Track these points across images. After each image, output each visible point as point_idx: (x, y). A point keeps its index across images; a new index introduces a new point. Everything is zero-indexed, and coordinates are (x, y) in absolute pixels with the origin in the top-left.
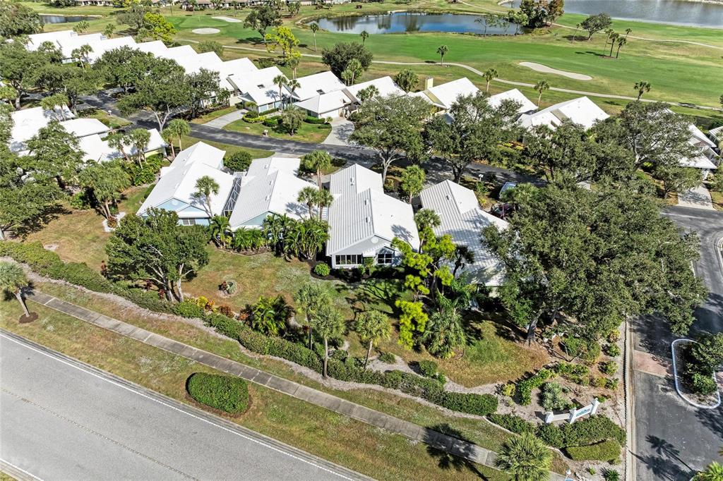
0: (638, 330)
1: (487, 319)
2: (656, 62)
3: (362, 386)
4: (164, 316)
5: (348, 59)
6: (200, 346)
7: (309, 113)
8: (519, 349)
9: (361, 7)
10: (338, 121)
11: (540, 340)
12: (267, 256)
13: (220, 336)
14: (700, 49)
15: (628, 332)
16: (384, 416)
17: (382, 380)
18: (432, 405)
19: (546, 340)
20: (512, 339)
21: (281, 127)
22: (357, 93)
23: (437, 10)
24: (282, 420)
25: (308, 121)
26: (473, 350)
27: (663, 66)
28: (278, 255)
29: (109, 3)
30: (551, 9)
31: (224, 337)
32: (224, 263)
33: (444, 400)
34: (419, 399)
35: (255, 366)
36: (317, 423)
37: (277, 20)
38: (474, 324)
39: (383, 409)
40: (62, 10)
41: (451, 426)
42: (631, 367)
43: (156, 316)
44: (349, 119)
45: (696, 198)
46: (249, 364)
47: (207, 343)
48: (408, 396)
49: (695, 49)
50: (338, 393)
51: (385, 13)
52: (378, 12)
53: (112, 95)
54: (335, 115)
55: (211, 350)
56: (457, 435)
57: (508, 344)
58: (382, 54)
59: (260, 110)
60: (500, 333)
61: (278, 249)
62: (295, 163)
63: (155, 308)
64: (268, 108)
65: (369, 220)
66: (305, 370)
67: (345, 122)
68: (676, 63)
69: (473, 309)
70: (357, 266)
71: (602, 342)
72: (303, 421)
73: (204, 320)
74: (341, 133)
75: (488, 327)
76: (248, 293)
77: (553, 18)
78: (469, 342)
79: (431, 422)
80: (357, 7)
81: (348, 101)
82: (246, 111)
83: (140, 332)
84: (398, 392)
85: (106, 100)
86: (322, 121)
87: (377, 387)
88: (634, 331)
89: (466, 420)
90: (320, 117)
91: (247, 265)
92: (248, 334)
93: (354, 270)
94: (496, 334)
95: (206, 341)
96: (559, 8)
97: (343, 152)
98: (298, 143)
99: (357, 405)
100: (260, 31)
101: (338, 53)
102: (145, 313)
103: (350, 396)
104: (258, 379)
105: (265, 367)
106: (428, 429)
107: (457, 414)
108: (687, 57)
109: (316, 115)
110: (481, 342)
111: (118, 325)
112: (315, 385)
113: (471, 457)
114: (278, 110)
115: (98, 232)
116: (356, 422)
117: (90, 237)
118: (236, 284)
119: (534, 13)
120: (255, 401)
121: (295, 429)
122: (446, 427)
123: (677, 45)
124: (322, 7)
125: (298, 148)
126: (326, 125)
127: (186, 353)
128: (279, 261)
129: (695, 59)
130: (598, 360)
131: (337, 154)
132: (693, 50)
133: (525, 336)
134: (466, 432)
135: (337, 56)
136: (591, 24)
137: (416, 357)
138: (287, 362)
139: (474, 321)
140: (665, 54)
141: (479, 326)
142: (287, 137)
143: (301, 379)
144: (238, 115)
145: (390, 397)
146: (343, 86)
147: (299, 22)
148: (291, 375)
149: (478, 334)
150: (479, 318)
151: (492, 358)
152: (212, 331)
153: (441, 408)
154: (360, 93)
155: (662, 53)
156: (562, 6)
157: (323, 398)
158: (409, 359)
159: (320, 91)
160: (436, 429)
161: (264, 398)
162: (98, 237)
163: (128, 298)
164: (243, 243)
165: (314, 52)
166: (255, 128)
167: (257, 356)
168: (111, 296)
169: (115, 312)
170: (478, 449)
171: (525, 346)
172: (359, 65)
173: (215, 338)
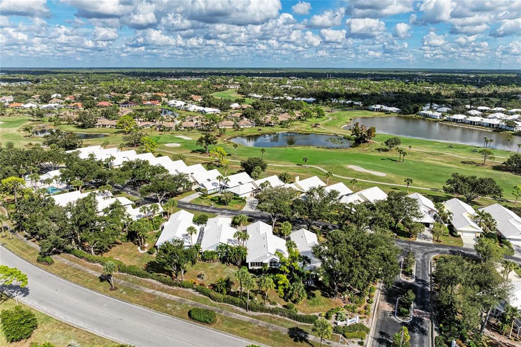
0: (384, 294)
1: (317, 289)
2: (424, 165)
3: (263, 314)
4: (175, 288)
5: (255, 166)
6: (192, 300)
7: (235, 194)
8: (330, 301)
9: (261, 130)
10: (250, 199)
11: (340, 297)
12: (218, 264)
13: (201, 295)
14: (450, 157)
15: (379, 295)
16: (272, 325)
17: (272, 311)
18: (292, 320)
19: (342, 297)
20: (328, 297)
21: (220, 201)
22: (259, 184)
23: (305, 131)
24: (230, 326)
25: (234, 199)
26: (311, 301)
27: (428, 168)
28: (223, 263)
29: (113, 126)
30: (368, 133)
31: (203, 296)
32: (199, 266)
33: (297, 318)
34: (287, 318)
35: (217, 307)
36: (244, 327)
37: (215, 141)
38: (312, 292)
39: (272, 322)
40: (86, 130)
41: (299, 327)
42: (378, 307)
43: (171, 288)
44: (255, 197)
45: (425, 237)
46: (214, 306)
47: (195, 299)
48: (282, 317)
49: (447, 157)
50: (253, 316)
51: (275, 133)
52: (271, 133)
53: (127, 183)
54: (248, 195)
55: (197, 301)
56: (302, 331)
57: (326, 299)
58: (273, 160)
59: (209, 193)
60: (323, 295)
61: (223, 260)
62: (229, 220)
63: (171, 284)
64: (213, 192)
65: (266, 246)
66: (238, 308)
67: (253, 199)
68: (435, 165)
69: (312, 285)
70: (260, 267)
71: (367, 298)
72: (238, 327)
73: (193, 289)
74: (251, 205)
75: (318, 293)
76: (211, 279)
77: (370, 138)
78: (309, 298)
79: (291, 326)
80: (259, 130)
81: (255, 188)
82: (202, 193)
83: (165, 295)
84: (278, 316)
85: (124, 186)
86: (241, 198)
87: (269, 314)
88: (383, 294)
89: (305, 326)
90: (240, 197)
91: (210, 267)
92: (213, 293)
93: (258, 269)
94: (321, 295)
95: (195, 298)
96: (373, 133)
97: (253, 215)
98: (229, 210)
99: (261, 321)
100: (205, 147)
101: (250, 163)
102: (166, 286)
103: (258, 318)
104: (218, 312)
105: (221, 307)
106: (290, 329)
107: (302, 323)
108: (442, 162)
109: (238, 195)
110: (315, 298)
111: (154, 292)
112: (243, 314)
113: (307, 338)
114: (218, 192)
115: (137, 253)
116: (260, 327)
117: (133, 255)
118: (205, 275)
119: (360, 135)
120: (218, 320)
121: (235, 329)
122: (297, 328)
123: (437, 155)
124: (238, 130)
125: (229, 212)
126: (243, 201)
127: (186, 303)
128: (224, 266)
129: (447, 163)
130: (364, 305)
131: (249, 216)
132: (445, 157)
133: (333, 295)
134: (305, 329)
135: (248, 165)
136: (389, 143)
137: (286, 304)
138: (231, 305)
139: (312, 290)
140: (431, 160)
141: (314, 292)
142: (223, 207)
143: (237, 312)
144: (197, 195)
145: (275, 318)
146: (252, 180)
147: (225, 140)
148: (232, 310)
149: (314, 295)
150: (314, 289)
151: (318, 304)
152: (197, 294)
153: (295, 321)
154: (261, 184)
155: (429, 159)
156: (375, 132)
157: (247, 319)
158: (282, 304)
159: (240, 183)
160: (293, 329)
161: (221, 319)
162: (137, 255)
163: (158, 280)
164: (207, 257)
165: (235, 158)
166: (207, 202)
167: (218, 303)
168: (150, 280)
169: (152, 286)
170: (309, 336)
171: (333, 300)
172: (260, 169)
173: (198, 296)
